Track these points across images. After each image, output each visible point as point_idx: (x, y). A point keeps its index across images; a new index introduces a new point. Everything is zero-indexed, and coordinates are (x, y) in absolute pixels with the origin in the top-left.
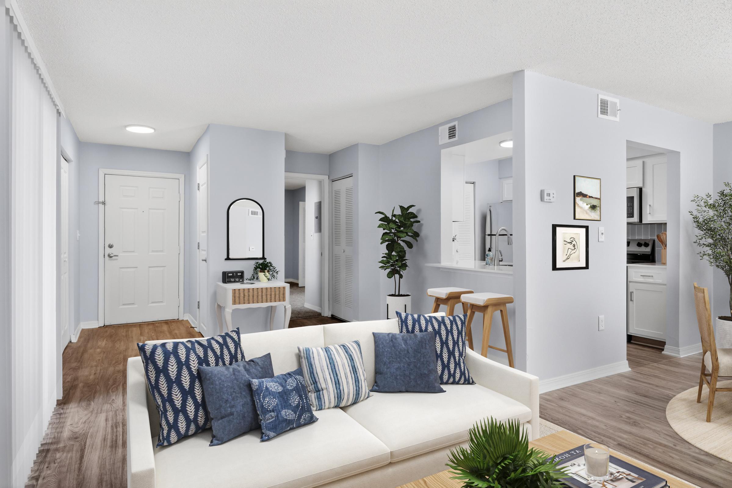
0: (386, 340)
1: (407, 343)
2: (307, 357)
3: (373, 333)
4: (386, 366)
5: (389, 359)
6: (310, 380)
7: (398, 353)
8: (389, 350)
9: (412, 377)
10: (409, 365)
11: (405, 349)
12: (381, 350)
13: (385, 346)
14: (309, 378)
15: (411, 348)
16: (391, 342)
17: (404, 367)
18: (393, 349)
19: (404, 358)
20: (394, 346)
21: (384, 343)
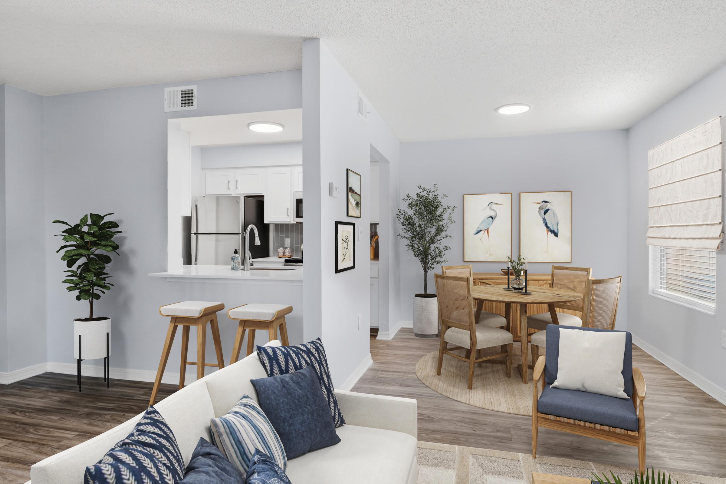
0: (277, 387)
1: (301, 386)
2: (230, 431)
3: (252, 382)
4: (286, 424)
5: (289, 412)
6: (242, 466)
7: (296, 401)
8: (285, 400)
9: (318, 430)
10: (312, 415)
11: (303, 395)
12: (274, 403)
13: (277, 396)
14: (241, 463)
15: (309, 392)
16: (284, 389)
17: (308, 418)
18: (290, 397)
19: (306, 407)
20: (289, 394)
21: (275, 391)
